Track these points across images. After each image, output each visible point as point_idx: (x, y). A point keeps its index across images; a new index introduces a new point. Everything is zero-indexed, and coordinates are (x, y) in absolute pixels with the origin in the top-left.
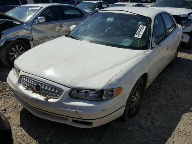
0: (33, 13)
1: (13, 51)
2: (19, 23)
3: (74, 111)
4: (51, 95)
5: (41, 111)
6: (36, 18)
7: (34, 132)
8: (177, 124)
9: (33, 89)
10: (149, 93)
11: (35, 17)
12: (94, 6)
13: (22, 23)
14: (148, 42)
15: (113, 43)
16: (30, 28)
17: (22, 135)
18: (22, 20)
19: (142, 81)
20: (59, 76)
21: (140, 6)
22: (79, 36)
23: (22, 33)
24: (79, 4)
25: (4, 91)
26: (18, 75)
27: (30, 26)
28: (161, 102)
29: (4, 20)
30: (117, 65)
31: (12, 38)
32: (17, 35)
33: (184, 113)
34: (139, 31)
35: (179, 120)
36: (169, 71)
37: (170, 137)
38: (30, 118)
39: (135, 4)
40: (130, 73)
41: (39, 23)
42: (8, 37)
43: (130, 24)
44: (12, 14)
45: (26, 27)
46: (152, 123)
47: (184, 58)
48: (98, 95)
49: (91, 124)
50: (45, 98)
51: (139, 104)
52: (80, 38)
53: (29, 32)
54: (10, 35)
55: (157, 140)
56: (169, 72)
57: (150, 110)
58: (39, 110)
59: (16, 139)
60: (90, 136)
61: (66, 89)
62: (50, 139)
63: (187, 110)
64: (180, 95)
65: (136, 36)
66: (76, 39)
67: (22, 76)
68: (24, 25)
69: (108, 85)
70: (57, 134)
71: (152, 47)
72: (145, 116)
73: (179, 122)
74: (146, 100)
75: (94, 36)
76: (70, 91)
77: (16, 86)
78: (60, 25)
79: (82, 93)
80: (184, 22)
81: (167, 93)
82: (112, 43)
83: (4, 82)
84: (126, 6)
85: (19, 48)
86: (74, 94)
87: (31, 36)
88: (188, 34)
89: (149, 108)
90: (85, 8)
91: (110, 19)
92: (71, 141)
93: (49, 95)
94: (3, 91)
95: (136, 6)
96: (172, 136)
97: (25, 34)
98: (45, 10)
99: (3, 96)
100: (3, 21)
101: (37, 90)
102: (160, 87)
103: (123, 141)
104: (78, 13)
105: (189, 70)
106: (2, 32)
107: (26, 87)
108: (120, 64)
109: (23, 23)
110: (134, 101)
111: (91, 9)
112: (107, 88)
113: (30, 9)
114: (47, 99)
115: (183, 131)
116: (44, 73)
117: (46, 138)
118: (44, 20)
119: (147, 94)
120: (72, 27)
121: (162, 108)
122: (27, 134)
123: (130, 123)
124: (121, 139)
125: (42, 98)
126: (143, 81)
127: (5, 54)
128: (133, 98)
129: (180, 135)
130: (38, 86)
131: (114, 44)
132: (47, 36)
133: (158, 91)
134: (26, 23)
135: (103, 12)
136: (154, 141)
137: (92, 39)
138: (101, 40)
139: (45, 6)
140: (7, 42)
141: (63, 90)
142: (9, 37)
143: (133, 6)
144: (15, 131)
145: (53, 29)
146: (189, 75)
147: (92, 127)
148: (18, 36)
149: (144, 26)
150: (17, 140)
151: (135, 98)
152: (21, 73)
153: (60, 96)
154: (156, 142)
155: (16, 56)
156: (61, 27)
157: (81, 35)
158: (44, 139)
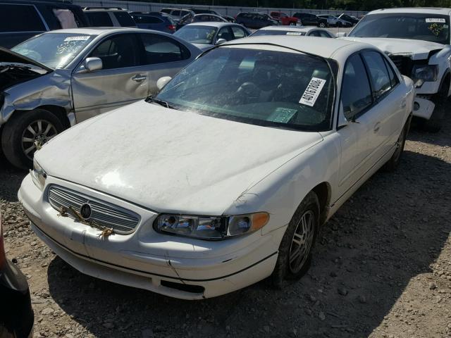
0: (74, 48)
1: (29, 135)
2: (44, 72)
3: (164, 260)
4: (115, 227)
5: (93, 261)
6: (81, 60)
7: (79, 308)
8: (397, 298)
9: (76, 214)
10: (335, 230)
11: (78, 60)
12: (215, 34)
13: (50, 71)
14: (329, 115)
15: (251, 115)
16: (69, 82)
17: (52, 314)
18: (49, 66)
19: (317, 200)
20: (131, 187)
21: (319, 35)
22: (178, 101)
23: (51, 94)
24: (181, 30)
25: (13, 221)
26: (43, 183)
27: (67, 78)
28: (362, 251)
29: (10, 64)
30: (259, 163)
31: (28, 105)
32: (38, 97)
33: (415, 273)
34: (310, 90)
35: (401, 288)
36: (384, 182)
37: (379, 323)
38: (71, 280)
39: (308, 29)
40: (285, 180)
41: (89, 72)
42: (19, 102)
43: (289, 76)
44: (27, 51)
45: (59, 81)
46: (340, 293)
47: (420, 153)
48: (216, 229)
49: (200, 290)
50: (101, 232)
51: (312, 252)
52: (179, 105)
53: (66, 92)
54: (24, 97)
55: (349, 329)
56: (383, 184)
57: (336, 266)
58: (88, 259)
59: (40, 322)
60: (200, 318)
61: (146, 215)
62: (113, 323)
63: (421, 267)
64: (406, 235)
65: (302, 101)
66: (170, 107)
67: (51, 186)
68: (56, 75)
69: (237, 207)
70: (129, 312)
71: (339, 126)
72: (324, 279)
73: (401, 293)
74: (329, 245)
75: (209, 102)
76: (154, 219)
77: (38, 208)
78: (136, 77)
79: (182, 222)
80: (419, 70)
81: (378, 231)
82: (250, 117)
83: (11, 203)
84: (288, 33)
85: (44, 127)
86: (165, 225)
87: (70, 102)
88: (430, 100)
89: (334, 261)
90: (194, 39)
91: (247, 65)
92: (158, 327)
93: (110, 226)
94: (9, 221)
95: (311, 33)
96: (384, 321)
97: (57, 97)
98: (101, 43)
99: (10, 232)
100: (7, 66)
101: (85, 217)
102: (363, 217)
103: (273, 330)
104: (176, 50)
105: (432, 180)
106: (6, 91)
107: (61, 209)
108: (266, 162)
109: (53, 71)
110: (298, 245)
111: (208, 42)
112: (235, 211)
113: (68, 39)
114: (106, 235)
115: (409, 311)
116: (99, 180)
117: (105, 321)
118: (99, 65)
119: (330, 232)
120: (163, 81)
121: (364, 262)
122: (64, 313)
123: (289, 293)
124: (269, 325)
125: (94, 233)
126: (319, 201)
127: (11, 141)
128: (296, 238)
129: (402, 321)
130: (86, 206)
131: (255, 118)
132: (106, 101)
133: (356, 225)
134: (58, 71)
135: (230, 47)
136: (342, 331)
137: (205, 107)
138: (225, 109)
139: (101, 33)
140: (17, 114)
141: (140, 217)
142: (22, 102)
143: (303, 34)
144: (37, 305)
145: (120, 85)
146: (430, 191)
147: (204, 297)
148: (40, 99)
149: (321, 80)
150: (42, 323)
151: (301, 237)
152: (49, 180)
153: (133, 230)
154: (348, 334)
155: (39, 144)
156: (137, 81)
157: (181, 97)
158: (101, 321)
